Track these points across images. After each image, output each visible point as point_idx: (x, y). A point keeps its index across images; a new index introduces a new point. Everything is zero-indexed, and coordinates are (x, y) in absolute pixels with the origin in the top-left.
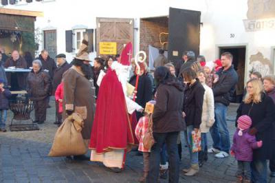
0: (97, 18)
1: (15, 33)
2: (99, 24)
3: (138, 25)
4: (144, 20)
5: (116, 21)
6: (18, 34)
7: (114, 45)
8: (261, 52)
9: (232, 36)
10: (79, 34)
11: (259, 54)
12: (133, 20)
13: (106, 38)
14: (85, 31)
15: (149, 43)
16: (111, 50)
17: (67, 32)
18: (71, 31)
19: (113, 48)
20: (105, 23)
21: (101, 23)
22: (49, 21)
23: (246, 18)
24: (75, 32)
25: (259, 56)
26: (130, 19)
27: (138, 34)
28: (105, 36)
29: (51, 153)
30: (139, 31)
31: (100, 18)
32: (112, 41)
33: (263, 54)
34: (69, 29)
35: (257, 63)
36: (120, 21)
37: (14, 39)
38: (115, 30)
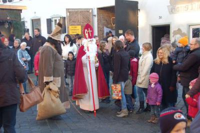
0: (67, 9)
1: (7, 22)
2: (68, 13)
3: (95, 13)
4: (100, 9)
5: (80, 11)
6: (10, 22)
7: (79, 28)
8: (181, 28)
9: (160, 17)
10: (56, 21)
11: (179, 30)
12: (92, 9)
13: (74, 23)
14: (60, 18)
15: (104, 25)
16: (77, 31)
17: (48, 20)
18: (50, 19)
19: (78, 30)
20: (72, 12)
21: (69, 12)
22: (35, 13)
23: (170, 5)
24: (53, 20)
25: (179, 31)
26: (90, 9)
27: (96, 19)
28: (73, 21)
29: (37, 118)
30: (96, 17)
31: (69, 9)
32: (78, 25)
33: (182, 30)
34: (49, 17)
35: (178, 36)
36: (83, 10)
37: (7, 26)
38: (80, 17)
